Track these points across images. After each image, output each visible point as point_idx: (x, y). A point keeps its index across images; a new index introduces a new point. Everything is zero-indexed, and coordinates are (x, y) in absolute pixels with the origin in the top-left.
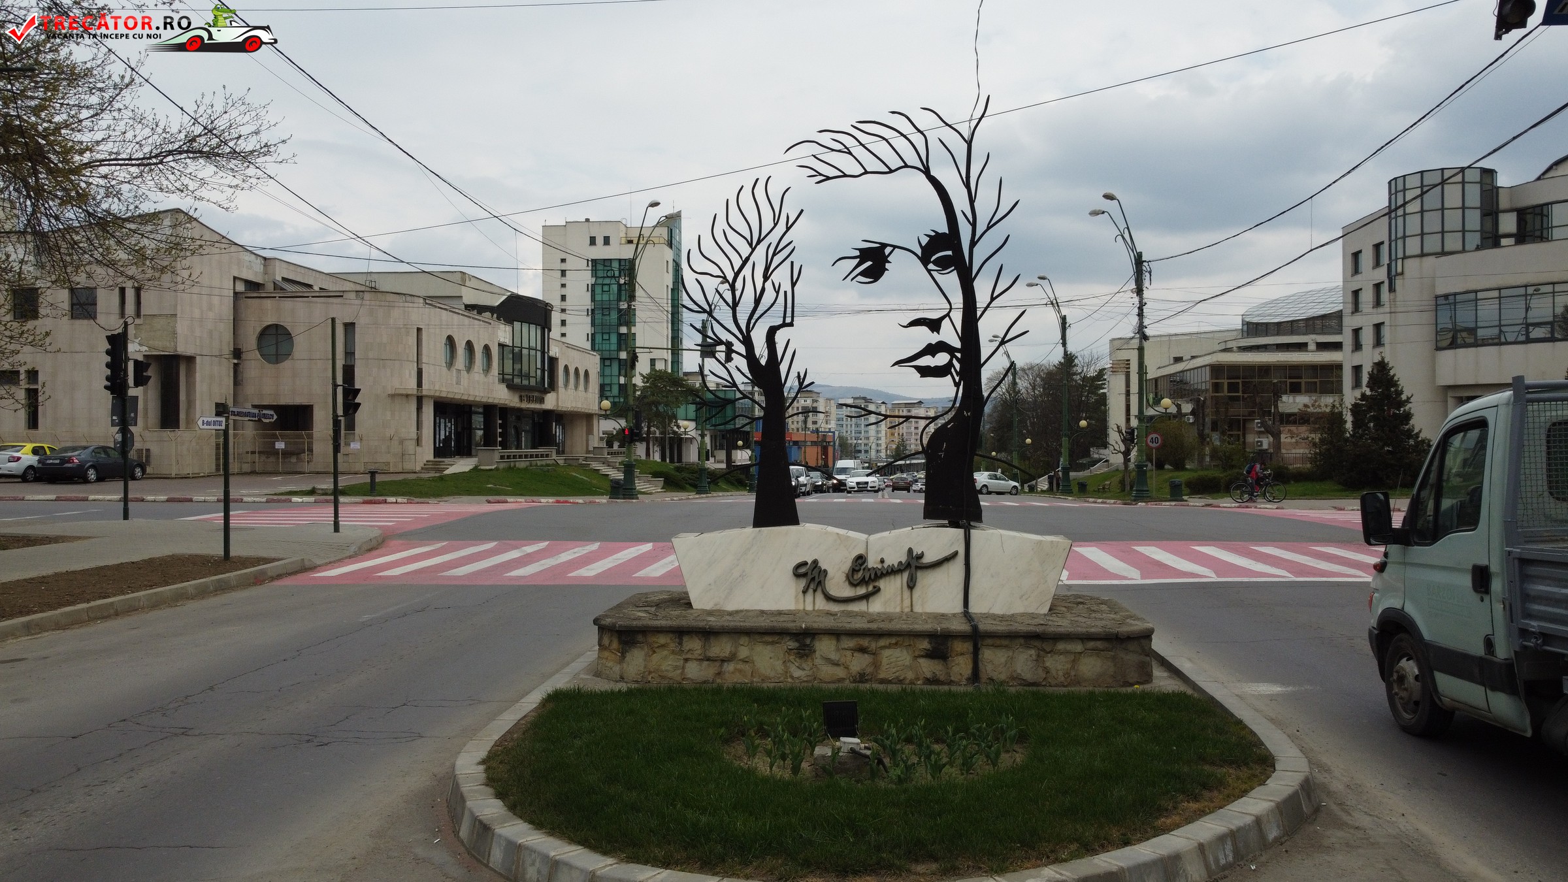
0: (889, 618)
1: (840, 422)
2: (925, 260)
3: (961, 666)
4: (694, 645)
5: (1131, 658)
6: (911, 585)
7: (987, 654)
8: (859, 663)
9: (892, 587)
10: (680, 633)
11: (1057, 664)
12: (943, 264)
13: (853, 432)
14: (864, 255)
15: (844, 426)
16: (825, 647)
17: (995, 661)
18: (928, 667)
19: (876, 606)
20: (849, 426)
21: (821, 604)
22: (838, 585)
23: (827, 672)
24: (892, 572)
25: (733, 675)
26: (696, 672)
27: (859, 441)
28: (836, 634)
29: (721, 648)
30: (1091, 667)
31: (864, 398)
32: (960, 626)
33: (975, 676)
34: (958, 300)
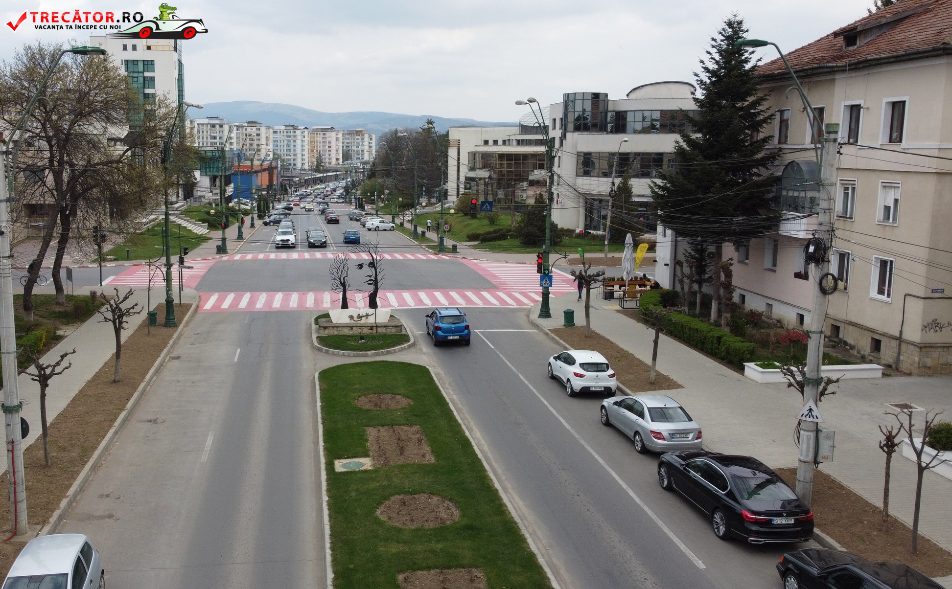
0: (364, 324)
1: (276, 143)
2: (369, 266)
3: (375, 331)
4: (335, 329)
5: (399, 329)
6: (367, 318)
7: (378, 329)
8: (360, 331)
9: (364, 319)
10: (333, 327)
11: (388, 330)
12: (372, 267)
13: (285, 150)
14: (359, 265)
15: (279, 146)
16: (355, 328)
17: (380, 330)
18: (370, 331)
19: (361, 322)
20: (282, 146)
21: (353, 322)
22: (355, 319)
23: (355, 332)
24: (364, 316)
25: (341, 333)
26: (336, 333)
27: (290, 157)
28: (356, 327)
29: (339, 329)
30: (393, 330)
31: (293, 126)
32: (375, 325)
33: (377, 332)
34: (374, 272)
